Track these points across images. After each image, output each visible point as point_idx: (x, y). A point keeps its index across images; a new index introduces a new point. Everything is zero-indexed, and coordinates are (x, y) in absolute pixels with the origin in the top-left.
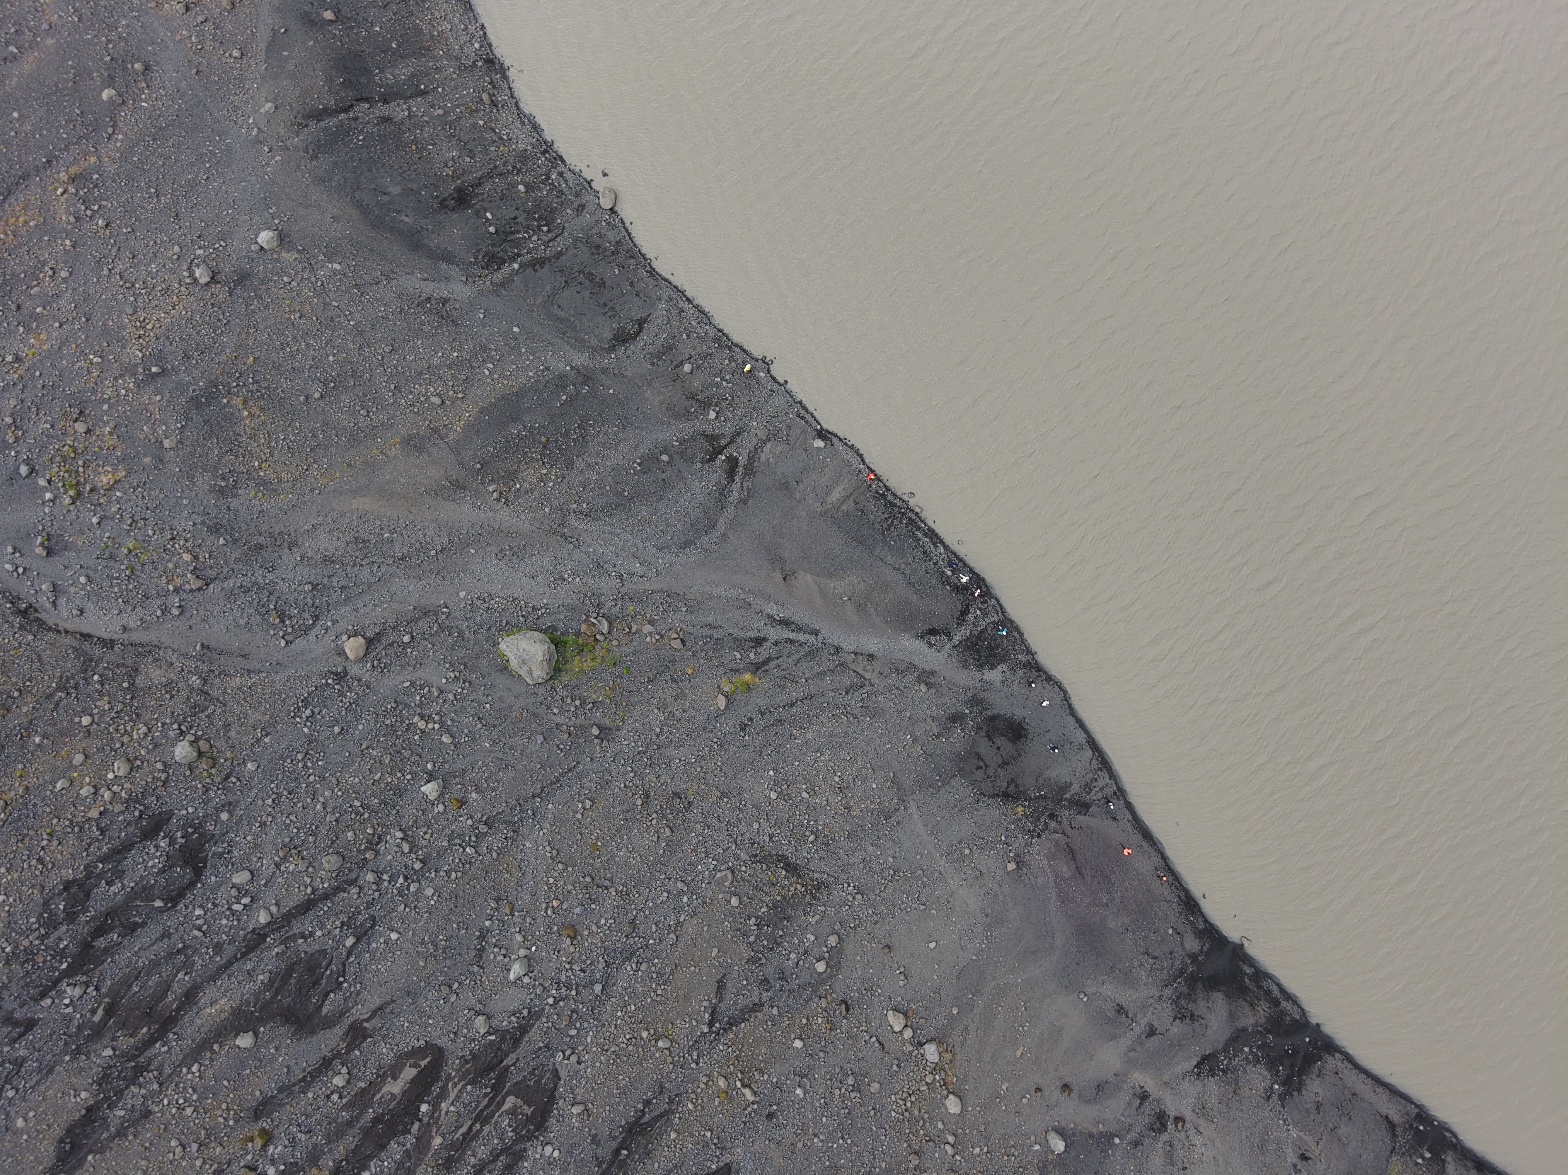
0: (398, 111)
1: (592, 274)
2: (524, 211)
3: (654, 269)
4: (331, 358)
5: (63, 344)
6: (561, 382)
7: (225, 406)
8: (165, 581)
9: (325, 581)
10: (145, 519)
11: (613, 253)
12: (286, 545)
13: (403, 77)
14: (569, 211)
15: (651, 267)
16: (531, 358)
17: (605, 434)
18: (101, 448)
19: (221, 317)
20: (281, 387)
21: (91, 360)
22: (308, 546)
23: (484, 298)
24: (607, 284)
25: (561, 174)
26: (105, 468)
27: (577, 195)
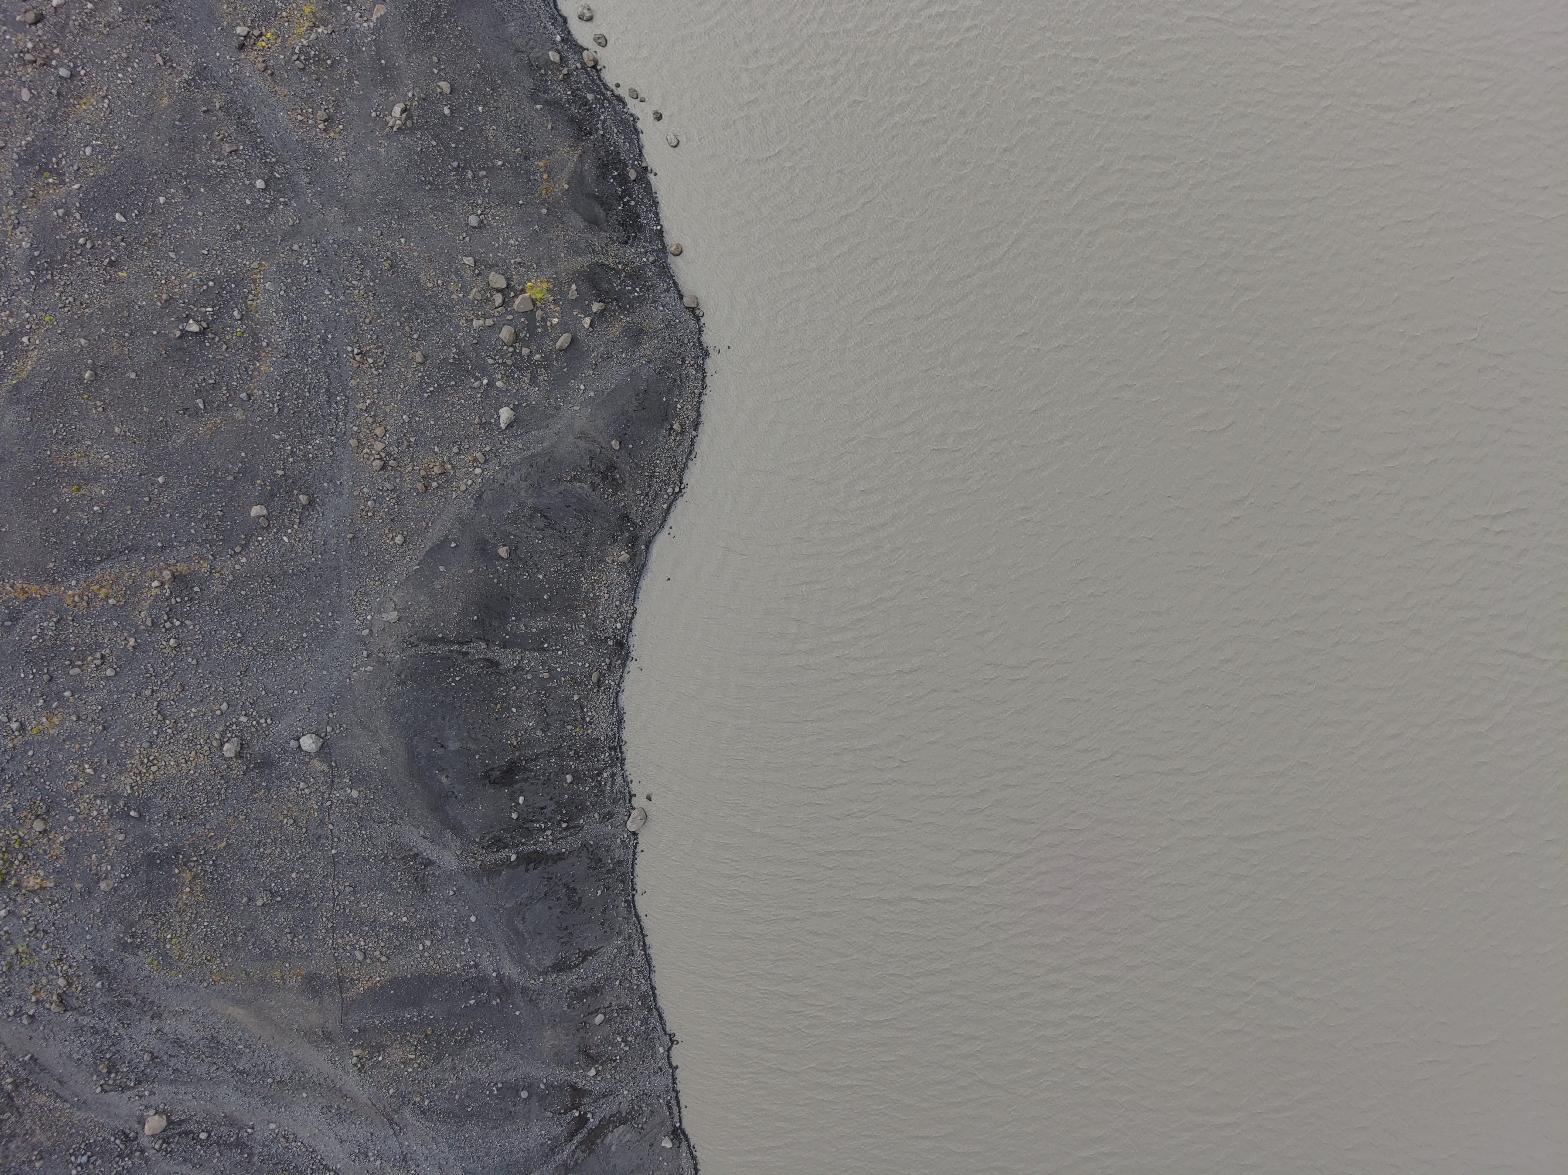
0: (509, 659)
1: (575, 890)
2: (557, 803)
3: (634, 901)
4: (294, 875)
5: (69, 738)
6: (479, 984)
7: (173, 876)
8: (33, 990)
9: (165, 1058)
10: (45, 932)
11: (608, 872)
12: (151, 1013)
13: (534, 630)
14: (596, 816)
15: (633, 898)
16: (469, 950)
17: (487, 1047)
18: (45, 851)
19: (223, 791)
20: (236, 879)
21: (84, 769)
22: (169, 1025)
23: (464, 878)
24: (583, 905)
25: (613, 775)
26: (39, 871)
27: (615, 802)
